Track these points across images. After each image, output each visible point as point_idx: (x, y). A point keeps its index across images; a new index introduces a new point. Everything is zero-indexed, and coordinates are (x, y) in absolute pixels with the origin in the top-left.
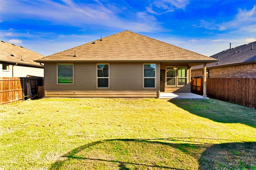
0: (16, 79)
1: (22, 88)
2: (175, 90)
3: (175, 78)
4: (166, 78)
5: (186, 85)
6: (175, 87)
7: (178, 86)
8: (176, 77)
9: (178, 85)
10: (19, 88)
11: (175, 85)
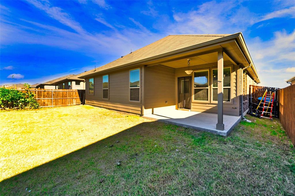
0: (73, 91)
1: (80, 97)
2: (208, 108)
3: (207, 89)
4: (193, 88)
5: (229, 100)
6: (208, 104)
7: (212, 102)
8: (209, 87)
9: (214, 100)
10: (76, 96)
11: (208, 100)
